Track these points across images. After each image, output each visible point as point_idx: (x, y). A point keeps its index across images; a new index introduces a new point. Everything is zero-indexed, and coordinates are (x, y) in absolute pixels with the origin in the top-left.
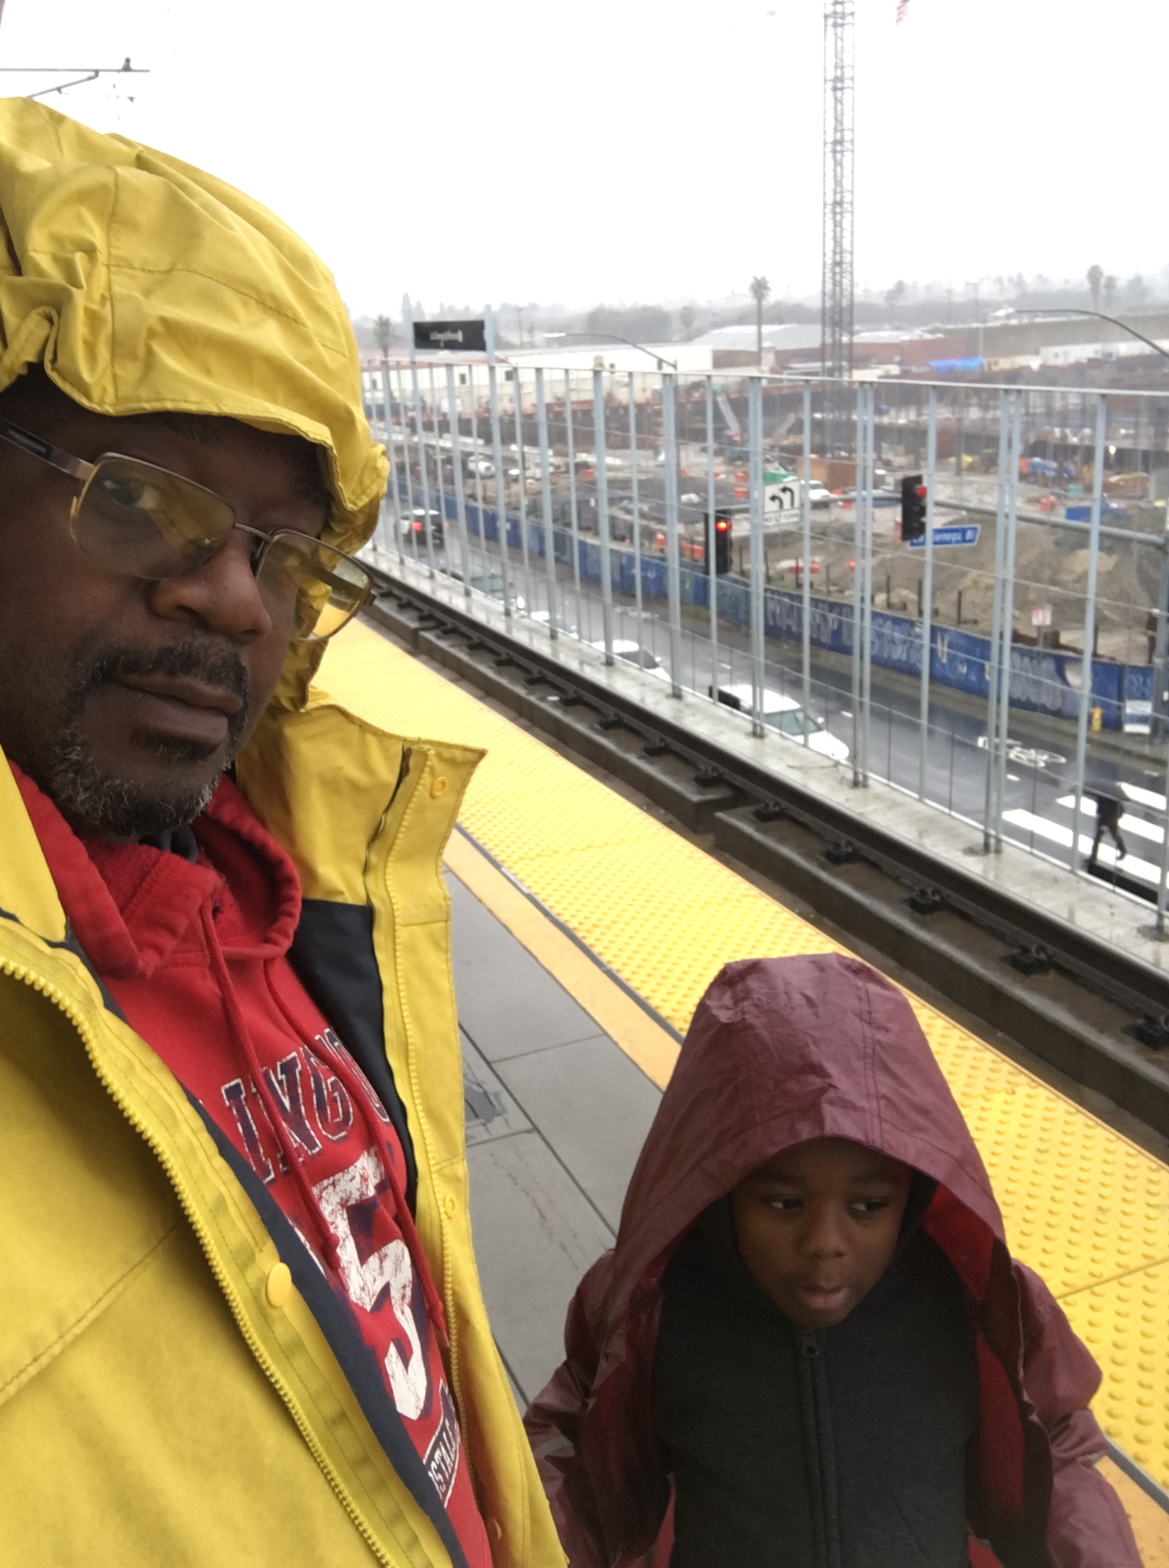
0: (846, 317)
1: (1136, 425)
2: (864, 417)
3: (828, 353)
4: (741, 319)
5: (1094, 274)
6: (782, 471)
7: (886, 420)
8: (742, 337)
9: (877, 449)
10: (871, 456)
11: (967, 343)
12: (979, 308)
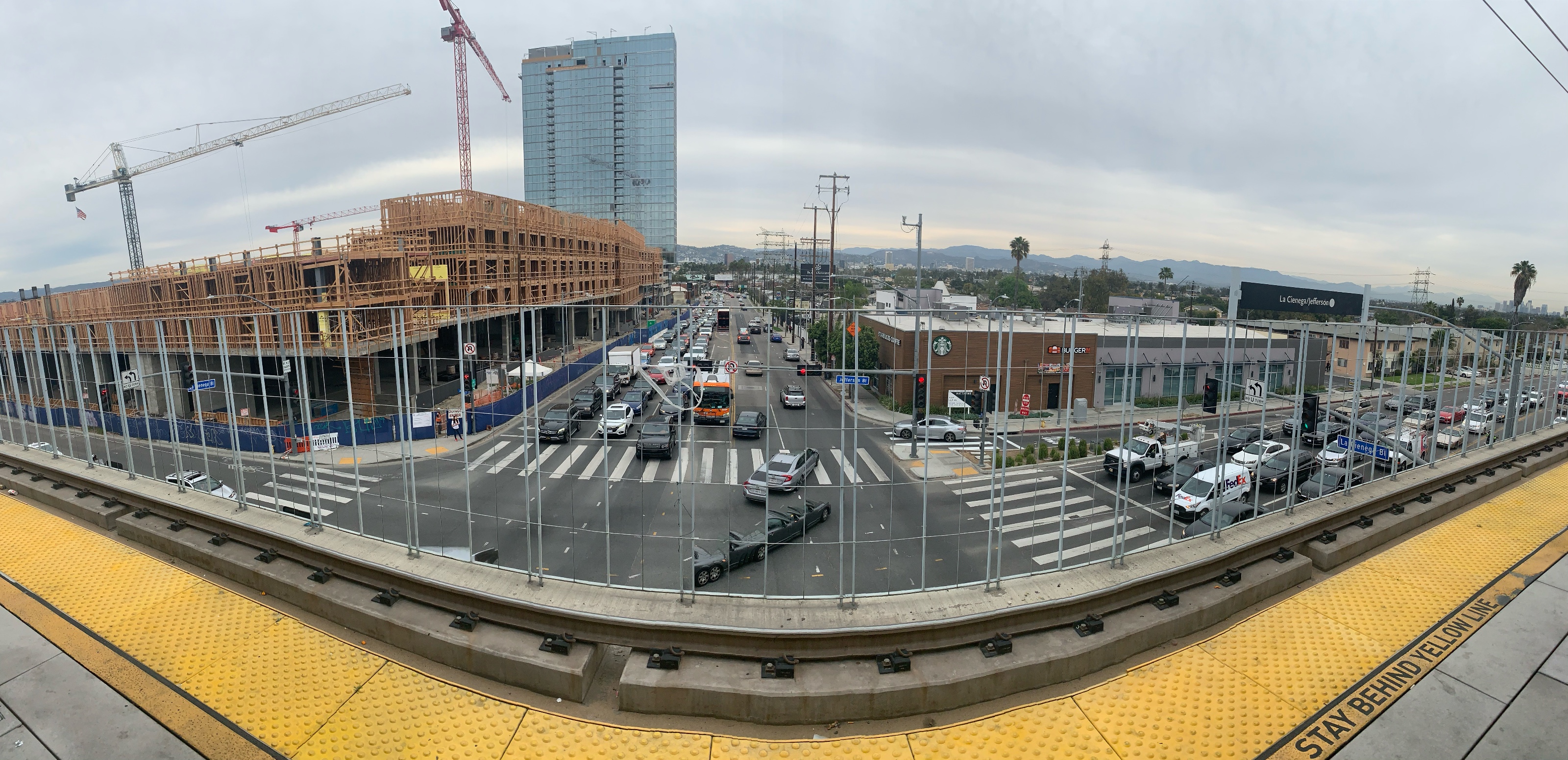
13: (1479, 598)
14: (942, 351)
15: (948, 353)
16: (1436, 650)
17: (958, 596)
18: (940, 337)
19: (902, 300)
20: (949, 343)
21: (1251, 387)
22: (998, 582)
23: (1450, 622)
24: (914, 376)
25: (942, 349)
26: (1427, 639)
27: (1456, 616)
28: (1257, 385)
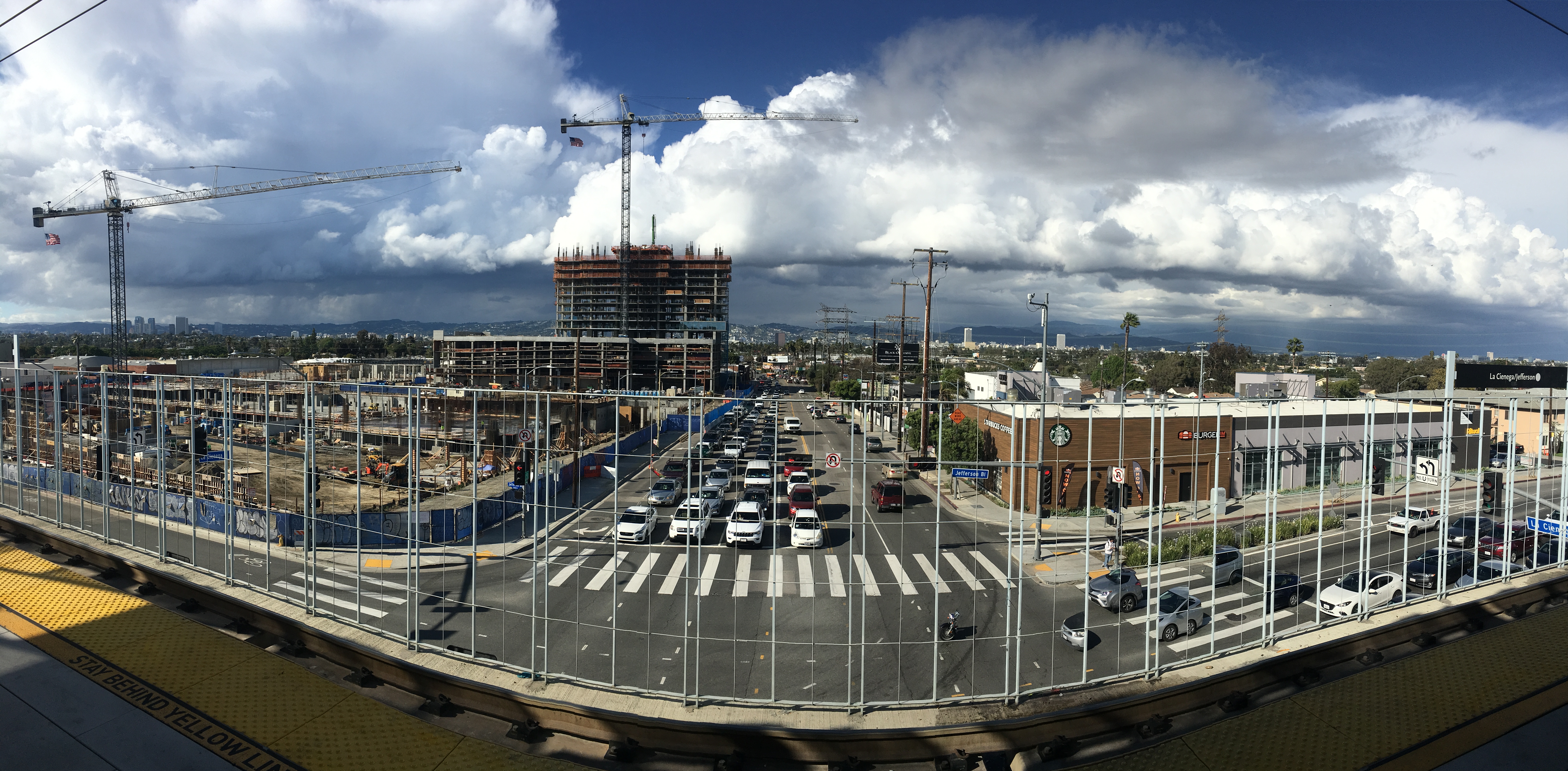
14: (1060, 440)
15: (1067, 444)
18: (1057, 425)
20: (1067, 431)
21: (1422, 465)
25: (1060, 439)
28: (1429, 463)
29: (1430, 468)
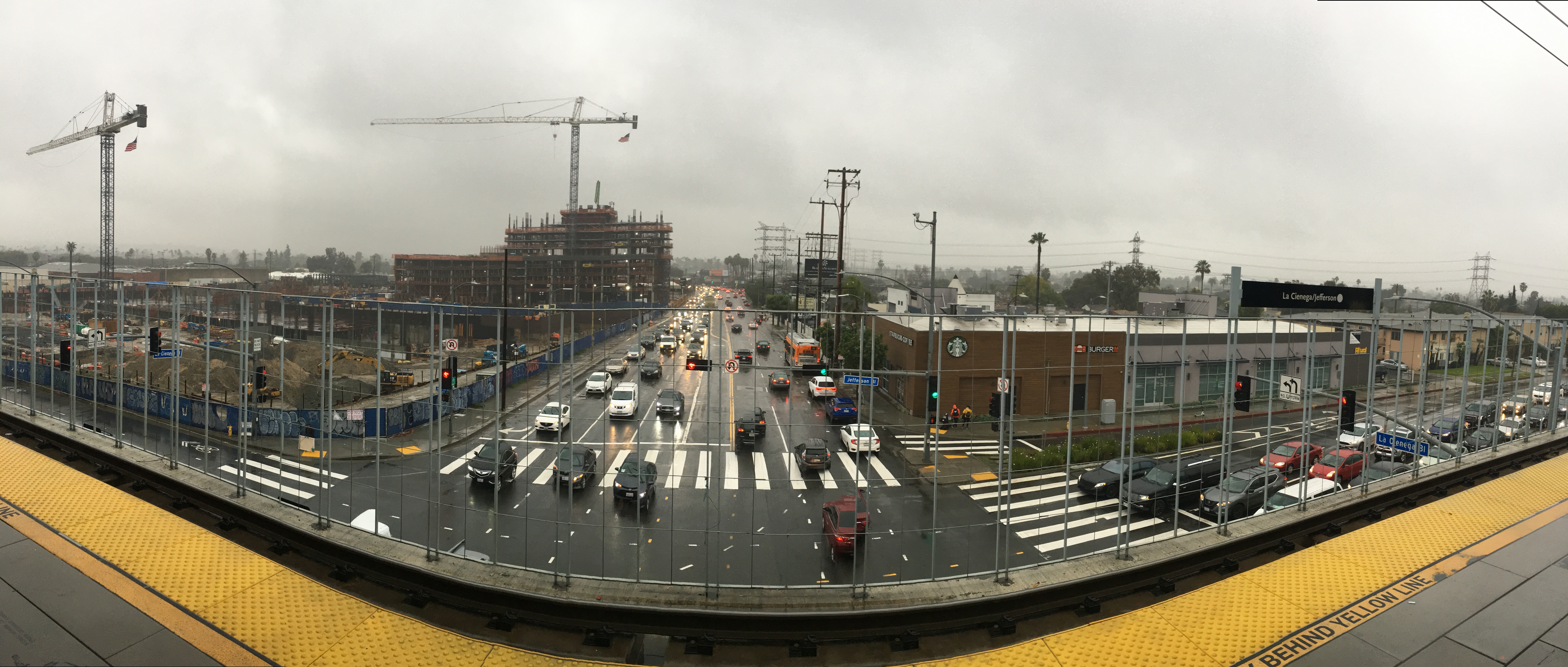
0: (111, 262)
1: (228, 310)
2: (119, 303)
3: (103, 275)
4: (62, 259)
5: (208, 251)
6: (82, 325)
7: (128, 305)
8: (64, 266)
9: (125, 317)
10: (122, 320)
11: (162, 275)
12: (164, 261)
13: (1415, 576)
14: (957, 352)
15: (964, 354)
16: (1356, 617)
17: (968, 585)
18: (955, 338)
19: (916, 299)
20: (965, 344)
21: (1286, 384)
22: (1006, 572)
23: (1379, 595)
24: (928, 378)
25: (957, 350)
26: (1351, 609)
27: (1387, 590)
28: (1292, 381)
29: (1293, 386)
